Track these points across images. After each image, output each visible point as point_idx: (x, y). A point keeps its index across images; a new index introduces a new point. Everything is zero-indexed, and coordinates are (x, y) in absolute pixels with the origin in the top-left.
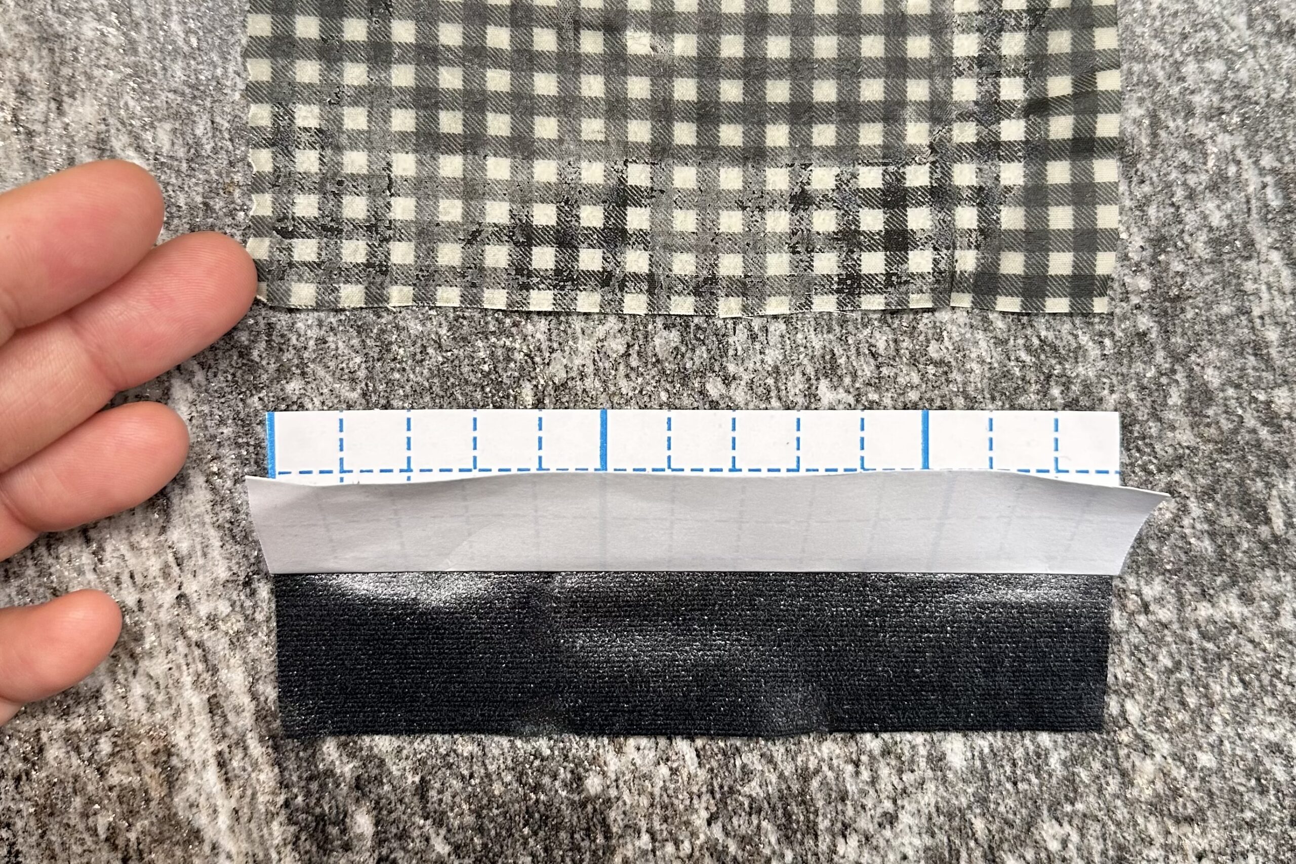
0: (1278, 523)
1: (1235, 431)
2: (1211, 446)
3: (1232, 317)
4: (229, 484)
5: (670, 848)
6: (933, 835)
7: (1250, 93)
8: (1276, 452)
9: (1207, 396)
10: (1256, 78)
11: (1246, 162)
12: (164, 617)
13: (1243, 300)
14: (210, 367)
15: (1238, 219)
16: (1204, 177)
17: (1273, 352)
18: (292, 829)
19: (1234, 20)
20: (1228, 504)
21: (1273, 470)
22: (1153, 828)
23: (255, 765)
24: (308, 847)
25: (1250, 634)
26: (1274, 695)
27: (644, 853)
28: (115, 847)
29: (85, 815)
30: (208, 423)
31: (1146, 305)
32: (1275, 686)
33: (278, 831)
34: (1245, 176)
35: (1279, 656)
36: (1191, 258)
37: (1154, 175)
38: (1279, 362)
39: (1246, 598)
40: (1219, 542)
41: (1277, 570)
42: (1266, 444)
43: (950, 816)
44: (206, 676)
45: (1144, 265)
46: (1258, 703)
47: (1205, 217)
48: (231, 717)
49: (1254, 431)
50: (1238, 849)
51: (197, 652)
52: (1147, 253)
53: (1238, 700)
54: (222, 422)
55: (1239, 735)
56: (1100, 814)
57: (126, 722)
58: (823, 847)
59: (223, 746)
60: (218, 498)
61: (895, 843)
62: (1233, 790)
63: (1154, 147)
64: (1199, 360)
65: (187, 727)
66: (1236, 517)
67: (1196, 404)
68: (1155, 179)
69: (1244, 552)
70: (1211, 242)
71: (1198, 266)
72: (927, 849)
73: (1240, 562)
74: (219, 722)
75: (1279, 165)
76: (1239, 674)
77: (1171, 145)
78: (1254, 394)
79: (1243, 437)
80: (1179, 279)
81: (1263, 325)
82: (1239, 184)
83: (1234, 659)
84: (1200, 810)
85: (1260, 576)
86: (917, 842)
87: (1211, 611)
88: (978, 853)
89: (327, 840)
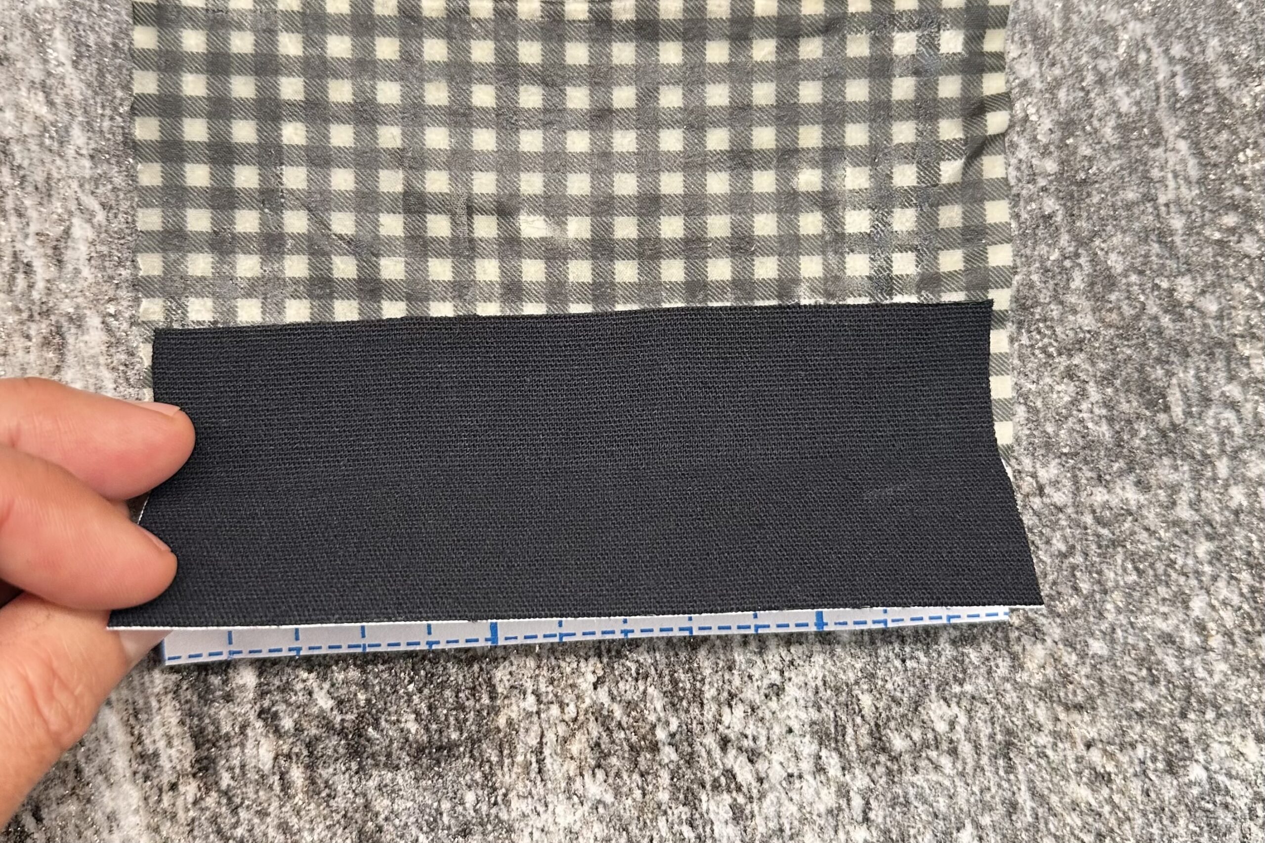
0: (1178, 411)
1: (1137, 317)
2: (1112, 331)
3: (1138, 203)
4: (125, 325)
5: (555, 710)
6: (819, 709)
8: (1178, 341)
9: (1111, 282)
11: (1156, 50)
13: (1149, 188)
14: (111, 208)
15: (1147, 106)
16: (1114, 63)
17: (1178, 240)
20: (1127, 391)
21: (1173, 358)
22: (1042, 714)
24: (189, 697)
25: (1146, 522)
26: (1168, 585)
27: (529, 715)
30: (107, 264)
31: (1053, 188)
32: (1169, 576)
33: (159, 678)
34: (1155, 64)
35: (1175, 546)
36: (1099, 143)
37: (1065, 59)
38: (1182, 250)
39: (1142, 485)
40: (1117, 427)
41: (1175, 459)
42: (1167, 332)
43: (837, 690)
45: (1052, 148)
46: (1152, 592)
47: (1114, 103)
49: (1156, 318)
50: (1127, 739)
52: (1056, 136)
53: (1132, 587)
55: (1131, 624)
56: (989, 697)
58: (709, 716)
60: (113, 340)
61: (782, 716)
62: (1124, 679)
63: (1066, 31)
64: (1103, 245)
66: (1135, 404)
67: (1098, 288)
68: (1066, 62)
69: (1142, 439)
70: (1118, 127)
71: (1106, 152)
72: (813, 723)
73: (1137, 449)
75: (1189, 56)
76: (1133, 561)
77: (1083, 30)
78: (1157, 281)
79: (1145, 323)
80: (1086, 164)
81: (1168, 213)
82: (1149, 71)
83: (1129, 546)
84: (1091, 698)
85: (1157, 464)
86: (803, 715)
87: (1107, 497)
88: (864, 730)
89: (208, 690)
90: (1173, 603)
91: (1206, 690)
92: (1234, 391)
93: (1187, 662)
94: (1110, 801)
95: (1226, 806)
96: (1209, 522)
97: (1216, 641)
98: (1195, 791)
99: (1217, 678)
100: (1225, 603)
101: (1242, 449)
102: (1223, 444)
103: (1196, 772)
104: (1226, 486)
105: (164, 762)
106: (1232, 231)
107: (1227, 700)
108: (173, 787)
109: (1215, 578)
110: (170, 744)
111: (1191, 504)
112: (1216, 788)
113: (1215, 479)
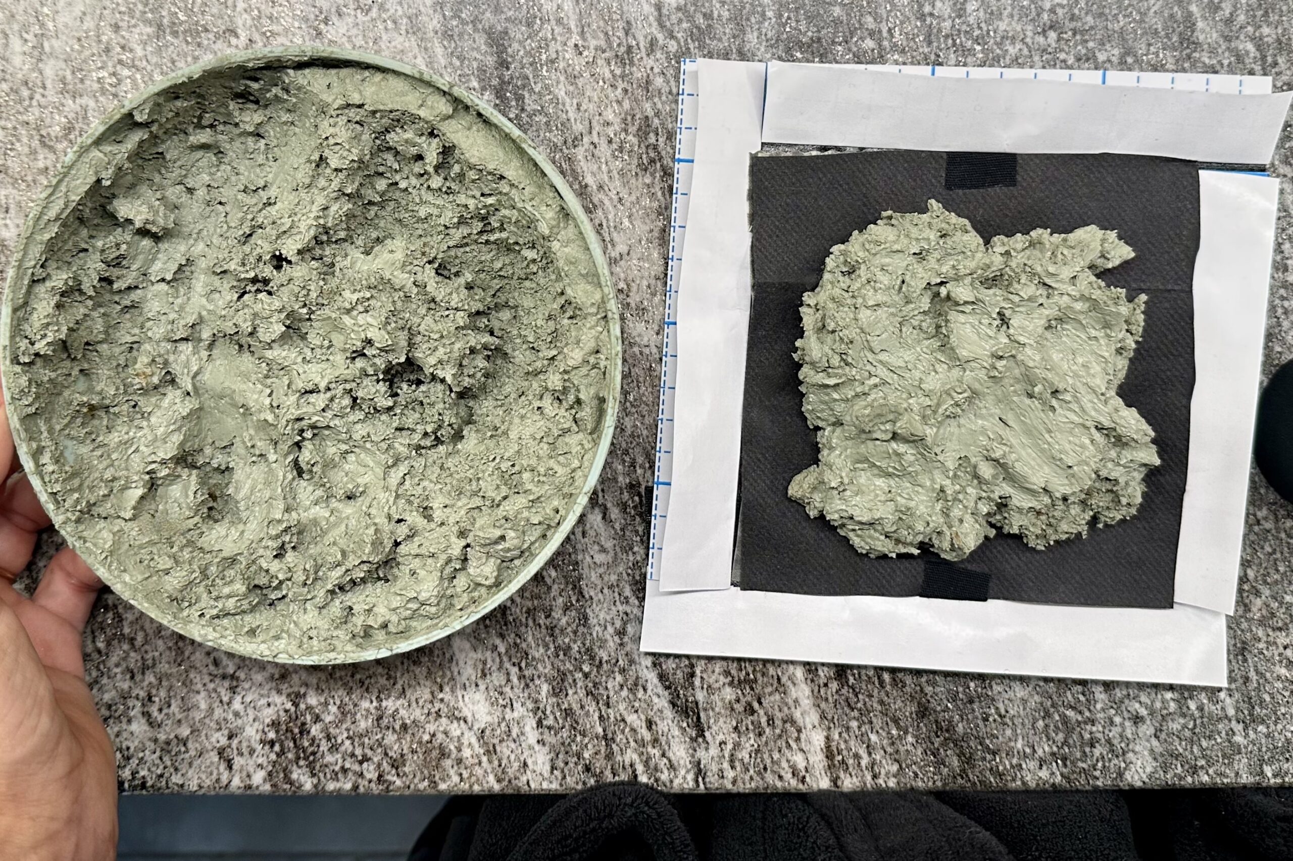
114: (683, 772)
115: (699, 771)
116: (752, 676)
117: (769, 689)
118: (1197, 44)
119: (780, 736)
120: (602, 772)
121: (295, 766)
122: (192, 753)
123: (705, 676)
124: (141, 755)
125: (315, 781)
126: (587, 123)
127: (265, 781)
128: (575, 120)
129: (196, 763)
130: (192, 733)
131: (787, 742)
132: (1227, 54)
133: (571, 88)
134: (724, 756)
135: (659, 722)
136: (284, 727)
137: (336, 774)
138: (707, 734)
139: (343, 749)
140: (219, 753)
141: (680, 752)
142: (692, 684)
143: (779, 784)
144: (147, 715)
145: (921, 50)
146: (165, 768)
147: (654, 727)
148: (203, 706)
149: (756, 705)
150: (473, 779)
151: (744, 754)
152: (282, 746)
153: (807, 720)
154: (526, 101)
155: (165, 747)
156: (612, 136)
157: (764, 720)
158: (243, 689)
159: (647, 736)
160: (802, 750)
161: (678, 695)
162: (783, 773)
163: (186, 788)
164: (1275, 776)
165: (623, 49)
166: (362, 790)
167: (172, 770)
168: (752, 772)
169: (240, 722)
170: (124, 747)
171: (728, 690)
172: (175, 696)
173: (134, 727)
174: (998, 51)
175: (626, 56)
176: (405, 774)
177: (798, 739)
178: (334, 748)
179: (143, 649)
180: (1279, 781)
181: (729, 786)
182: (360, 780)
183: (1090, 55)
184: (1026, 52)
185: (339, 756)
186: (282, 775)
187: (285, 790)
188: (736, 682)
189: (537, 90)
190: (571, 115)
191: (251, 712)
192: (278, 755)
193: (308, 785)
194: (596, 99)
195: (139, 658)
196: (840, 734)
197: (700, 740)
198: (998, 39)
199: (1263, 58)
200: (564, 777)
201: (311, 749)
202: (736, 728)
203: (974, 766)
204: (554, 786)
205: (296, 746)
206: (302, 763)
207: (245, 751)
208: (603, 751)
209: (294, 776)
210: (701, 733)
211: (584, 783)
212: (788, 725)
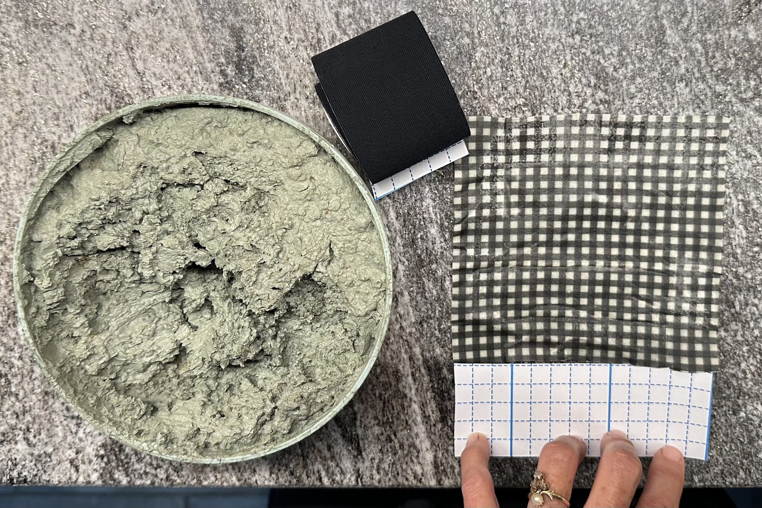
0: (738, 308)
1: (725, 280)
4: (415, 294)
7: (736, 176)
8: (738, 287)
10: (738, 171)
11: (733, 197)
12: (396, 333)
15: (729, 215)
17: (739, 256)
18: (434, 394)
19: (732, 153)
21: (737, 292)
23: (423, 376)
24: (438, 399)
25: (727, 341)
26: (734, 359)
28: (381, 399)
29: (372, 390)
32: (734, 357)
33: (429, 395)
35: (736, 348)
38: (740, 259)
39: (726, 331)
41: (737, 322)
42: (735, 284)
44: (409, 350)
48: (416, 361)
49: (731, 280)
51: (406, 343)
54: (413, 276)
57: (385, 363)
59: (414, 370)
62: (720, 388)
65: (403, 364)
74: (412, 363)
75: (744, 198)
79: (728, 282)
81: (736, 248)
89: (444, 396)
90: (735, 365)
91: (746, 390)
92: (756, 301)
93: (740, 382)
94: (715, 423)
95: (751, 424)
96: (747, 341)
97: (749, 376)
98: (742, 420)
99: (749, 387)
100: (752, 364)
101: (758, 318)
102: (752, 317)
103: (742, 414)
104: (753, 329)
105: (431, 418)
106: (756, 252)
107: (752, 393)
108: (435, 425)
109: (749, 357)
110: (433, 413)
111: (741, 336)
112: (748, 419)
113: (749, 328)
114: (349, 476)
115: (359, 475)
116: (390, 420)
117: (401, 428)
118: (666, 44)
119: (407, 455)
120: (300, 475)
121: (116, 471)
122: (55, 462)
123: (363, 419)
124: (23, 463)
125: (129, 479)
126: (293, 85)
127: (98, 479)
128: (286, 84)
129: (57, 468)
130: (54, 450)
131: (411, 458)
132: (684, 51)
133: (283, 64)
134: (373, 467)
135: (335, 446)
136: (109, 447)
137: (141, 475)
138: (364, 454)
139: (145, 460)
140: (71, 462)
141: (347, 464)
142: (355, 425)
143: (406, 483)
144: (26, 439)
145: (498, 45)
146: (38, 470)
147: (332, 449)
148: (60, 434)
149: (393, 437)
150: (223, 479)
151: (386, 466)
152: (108, 458)
153: (424, 446)
154: (255, 71)
155: (38, 458)
156: (308, 94)
157: (397, 445)
158: (84, 425)
159: (328, 455)
160: (419, 463)
161: (346, 431)
162: (408, 477)
163: (51, 482)
164: (700, 481)
165: (315, 41)
166: (156, 484)
167: (42, 472)
168: (390, 476)
169: (82, 444)
170: (13, 458)
171: (376, 428)
172: (43, 428)
173: (19, 446)
174: (545, 47)
175: (317, 45)
176: (182, 476)
177: (418, 457)
178: (140, 460)
179: (24, 400)
180: (702, 484)
181: (377, 484)
182: (155, 479)
183: (600, 50)
184: (561, 47)
185: (143, 464)
186: (108, 476)
187: (110, 484)
188: (381, 423)
189: (261, 65)
190: (283, 81)
191: (90, 439)
192: (106, 464)
193: (124, 481)
194: (298, 71)
195: (21, 406)
196: (443, 454)
197: (359, 457)
198: (545, 40)
199: (707, 53)
200: (278, 478)
201: (125, 461)
202: (381, 450)
203: (521, 474)
204: (272, 483)
205: (117, 459)
206: (120, 468)
207: (86, 461)
208: (301, 463)
209: (116, 476)
210: (360, 453)
211: (290, 482)
212: (412, 449)
